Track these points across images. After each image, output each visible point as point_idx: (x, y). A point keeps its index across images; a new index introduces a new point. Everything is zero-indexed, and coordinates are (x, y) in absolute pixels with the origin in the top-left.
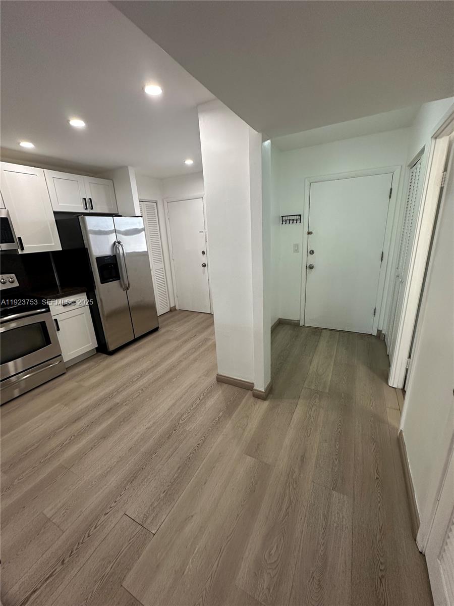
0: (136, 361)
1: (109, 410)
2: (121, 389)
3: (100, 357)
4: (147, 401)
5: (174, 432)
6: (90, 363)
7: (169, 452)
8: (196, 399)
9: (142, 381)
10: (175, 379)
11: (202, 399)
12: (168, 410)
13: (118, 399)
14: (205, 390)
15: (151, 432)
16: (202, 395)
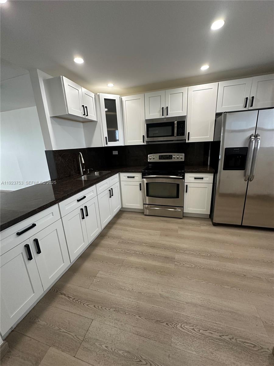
0: (223, 242)
1: (166, 258)
2: (187, 252)
3: (206, 222)
4: (187, 278)
5: (165, 324)
6: (198, 222)
7: (143, 330)
8: (217, 331)
9: (204, 260)
10: (229, 287)
11: (224, 340)
12: (187, 303)
13: (177, 256)
14: (241, 337)
15: (158, 300)
16: (231, 337)
